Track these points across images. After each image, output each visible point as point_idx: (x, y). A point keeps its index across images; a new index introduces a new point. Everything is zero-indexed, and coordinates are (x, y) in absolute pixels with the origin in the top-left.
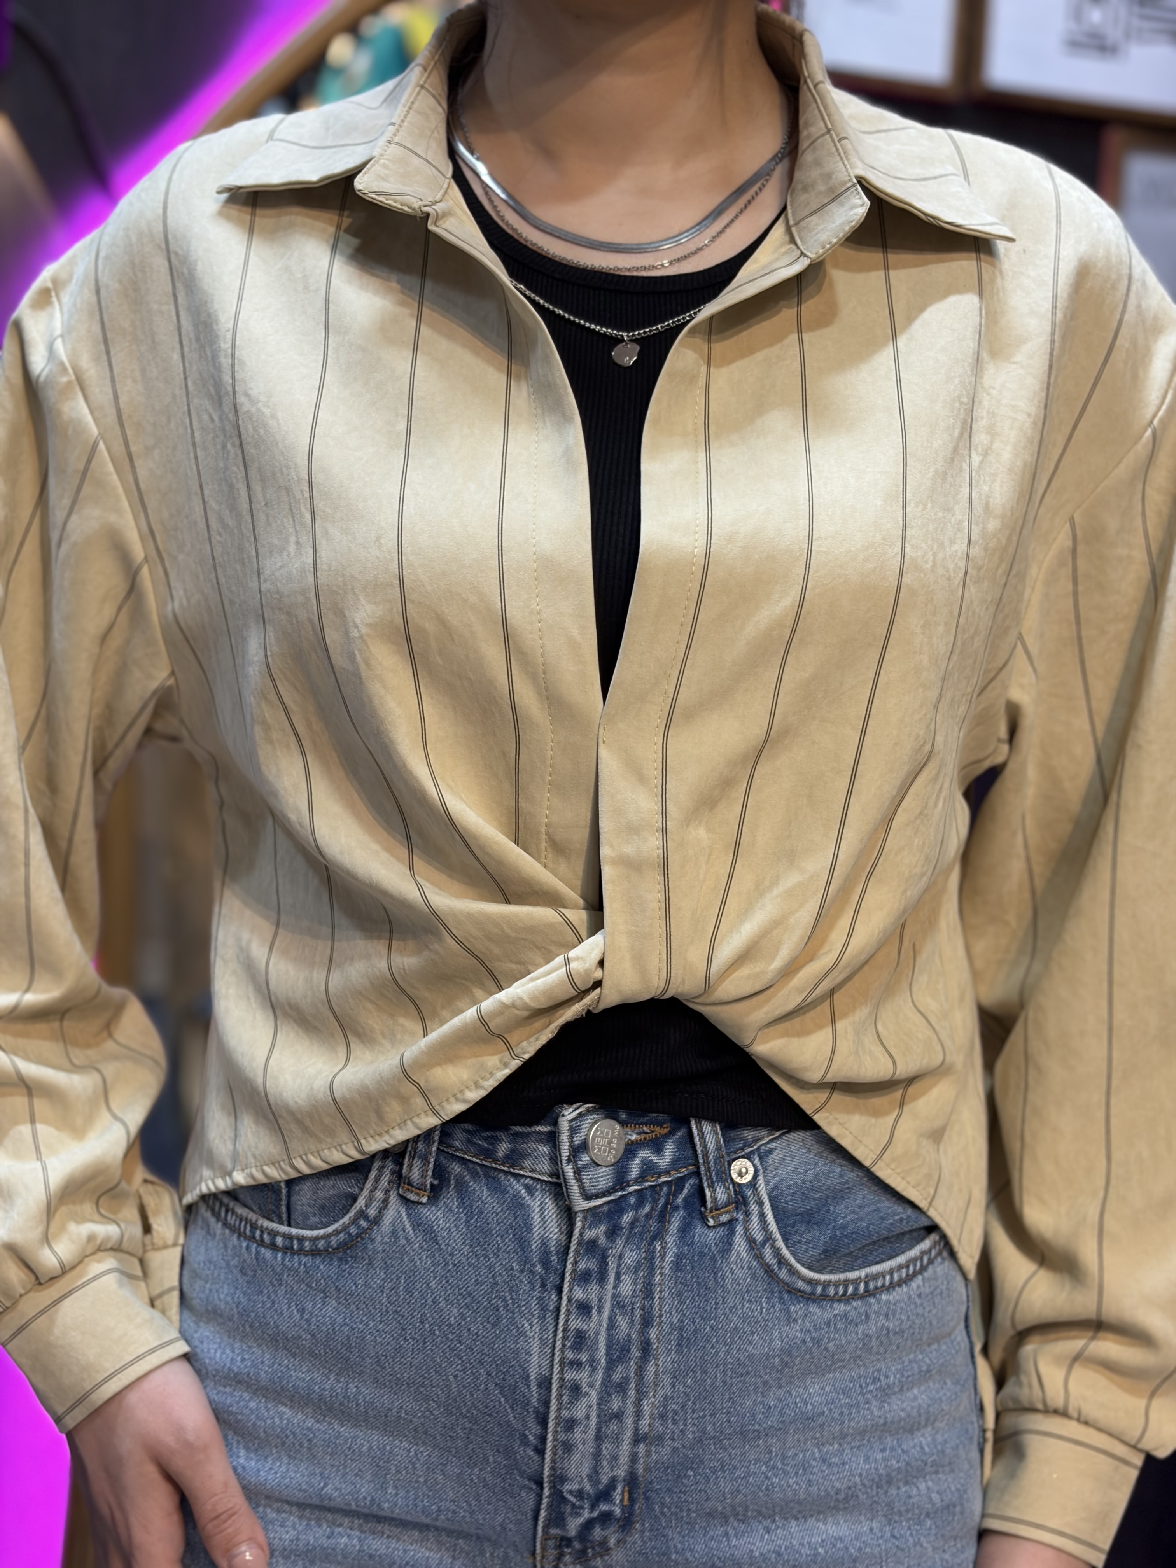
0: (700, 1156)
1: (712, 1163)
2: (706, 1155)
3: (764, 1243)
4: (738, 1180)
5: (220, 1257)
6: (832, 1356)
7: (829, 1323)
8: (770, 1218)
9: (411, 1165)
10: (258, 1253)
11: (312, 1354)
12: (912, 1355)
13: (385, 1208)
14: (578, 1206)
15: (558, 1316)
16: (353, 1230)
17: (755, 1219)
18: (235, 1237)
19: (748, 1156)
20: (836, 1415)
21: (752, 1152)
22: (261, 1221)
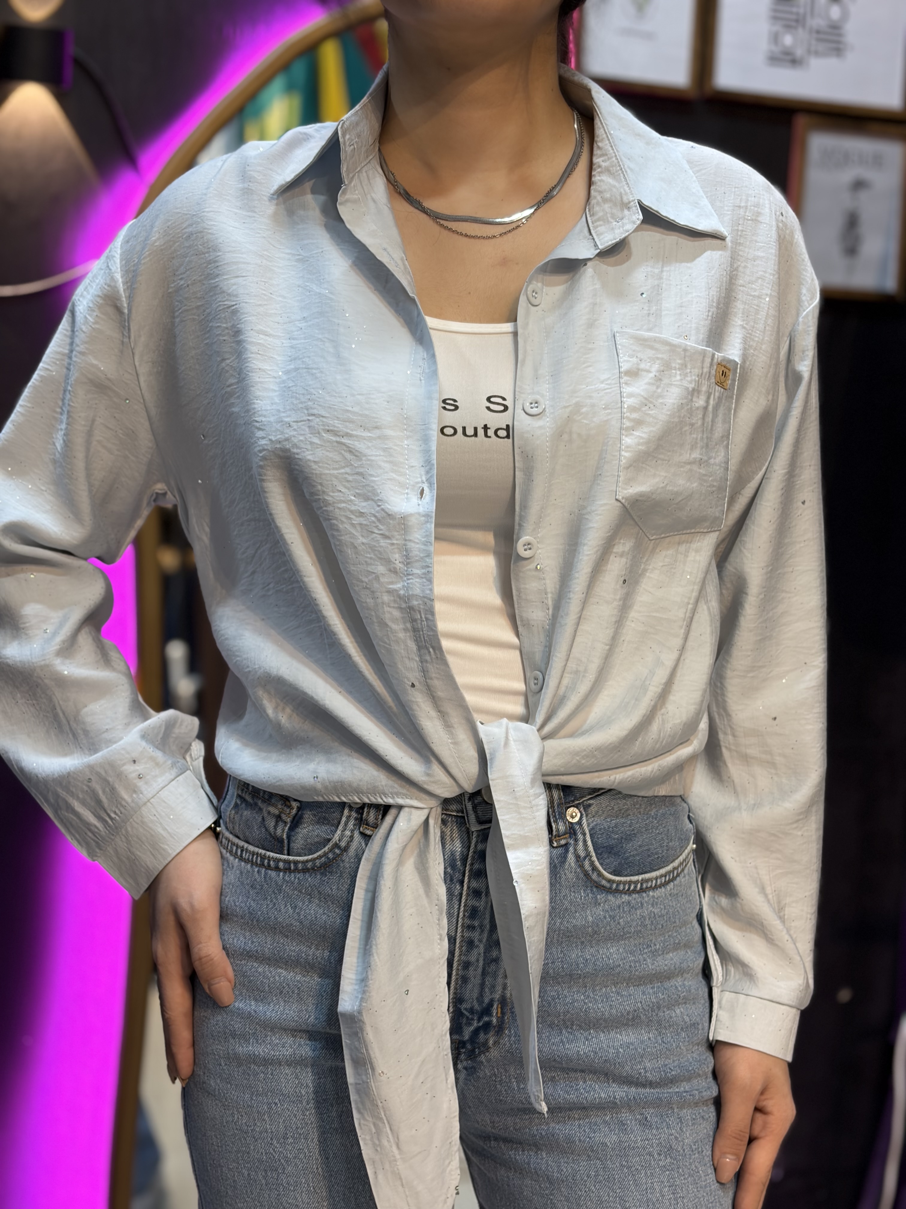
3: (585, 858)
4: (571, 820)
5: (237, 879)
6: (623, 929)
7: (619, 907)
8: (589, 843)
9: (368, 813)
10: (266, 874)
11: (299, 934)
12: (670, 933)
13: (351, 841)
14: (475, 827)
15: (461, 898)
16: (331, 856)
17: (581, 843)
18: (249, 866)
19: (577, 806)
20: (627, 967)
21: (579, 804)
22: (268, 853)
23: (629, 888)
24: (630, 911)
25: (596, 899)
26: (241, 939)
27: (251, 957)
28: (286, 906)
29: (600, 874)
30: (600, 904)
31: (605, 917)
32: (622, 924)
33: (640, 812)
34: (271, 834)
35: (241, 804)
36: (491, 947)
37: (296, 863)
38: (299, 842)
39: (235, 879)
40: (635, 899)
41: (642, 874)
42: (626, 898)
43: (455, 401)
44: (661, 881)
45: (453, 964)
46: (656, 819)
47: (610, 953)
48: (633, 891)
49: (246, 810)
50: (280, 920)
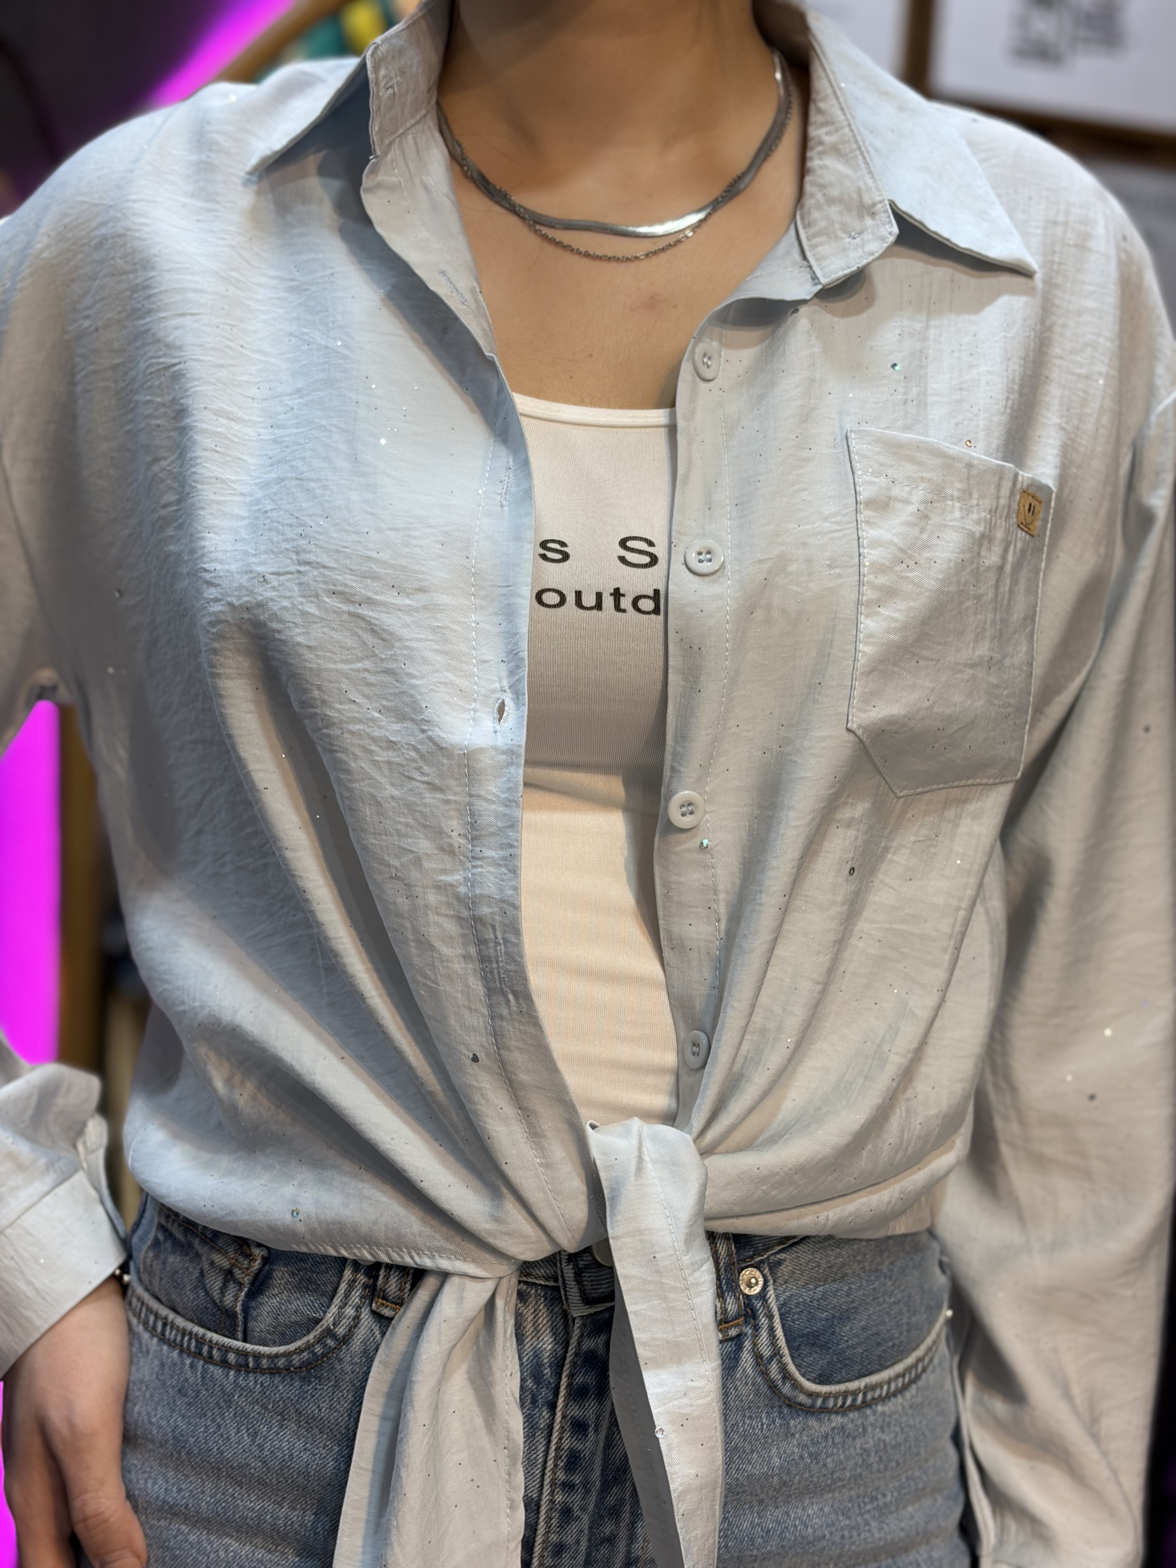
1: (722, 1271)
2: (716, 1261)
3: (771, 1358)
4: (747, 1291)
5: (154, 1376)
6: (832, 1474)
7: (827, 1437)
8: (779, 1332)
9: (387, 1278)
10: (205, 1371)
11: (261, 1482)
12: (910, 1473)
13: (355, 1326)
14: (578, 1311)
15: (550, 1435)
16: (318, 1349)
17: (764, 1334)
18: (175, 1354)
19: (757, 1266)
21: (762, 1261)
22: (210, 1335)
23: (844, 1403)
24: (844, 1441)
25: (788, 1427)
26: (160, 1482)
27: (175, 1514)
29: (796, 1385)
30: (793, 1435)
31: (802, 1457)
32: (830, 1465)
33: (864, 1268)
34: (214, 1302)
35: (165, 1241)
36: (602, 1517)
37: (258, 1356)
38: (263, 1319)
39: (151, 1375)
40: (852, 1421)
41: (865, 1376)
42: (837, 1420)
43: (563, 544)
44: (897, 1386)
45: (533, 1547)
46: (890, 1278)
47: (808, 1516)
48: (849, 1406)
49: (173, 1252)
50: (228, 1455)
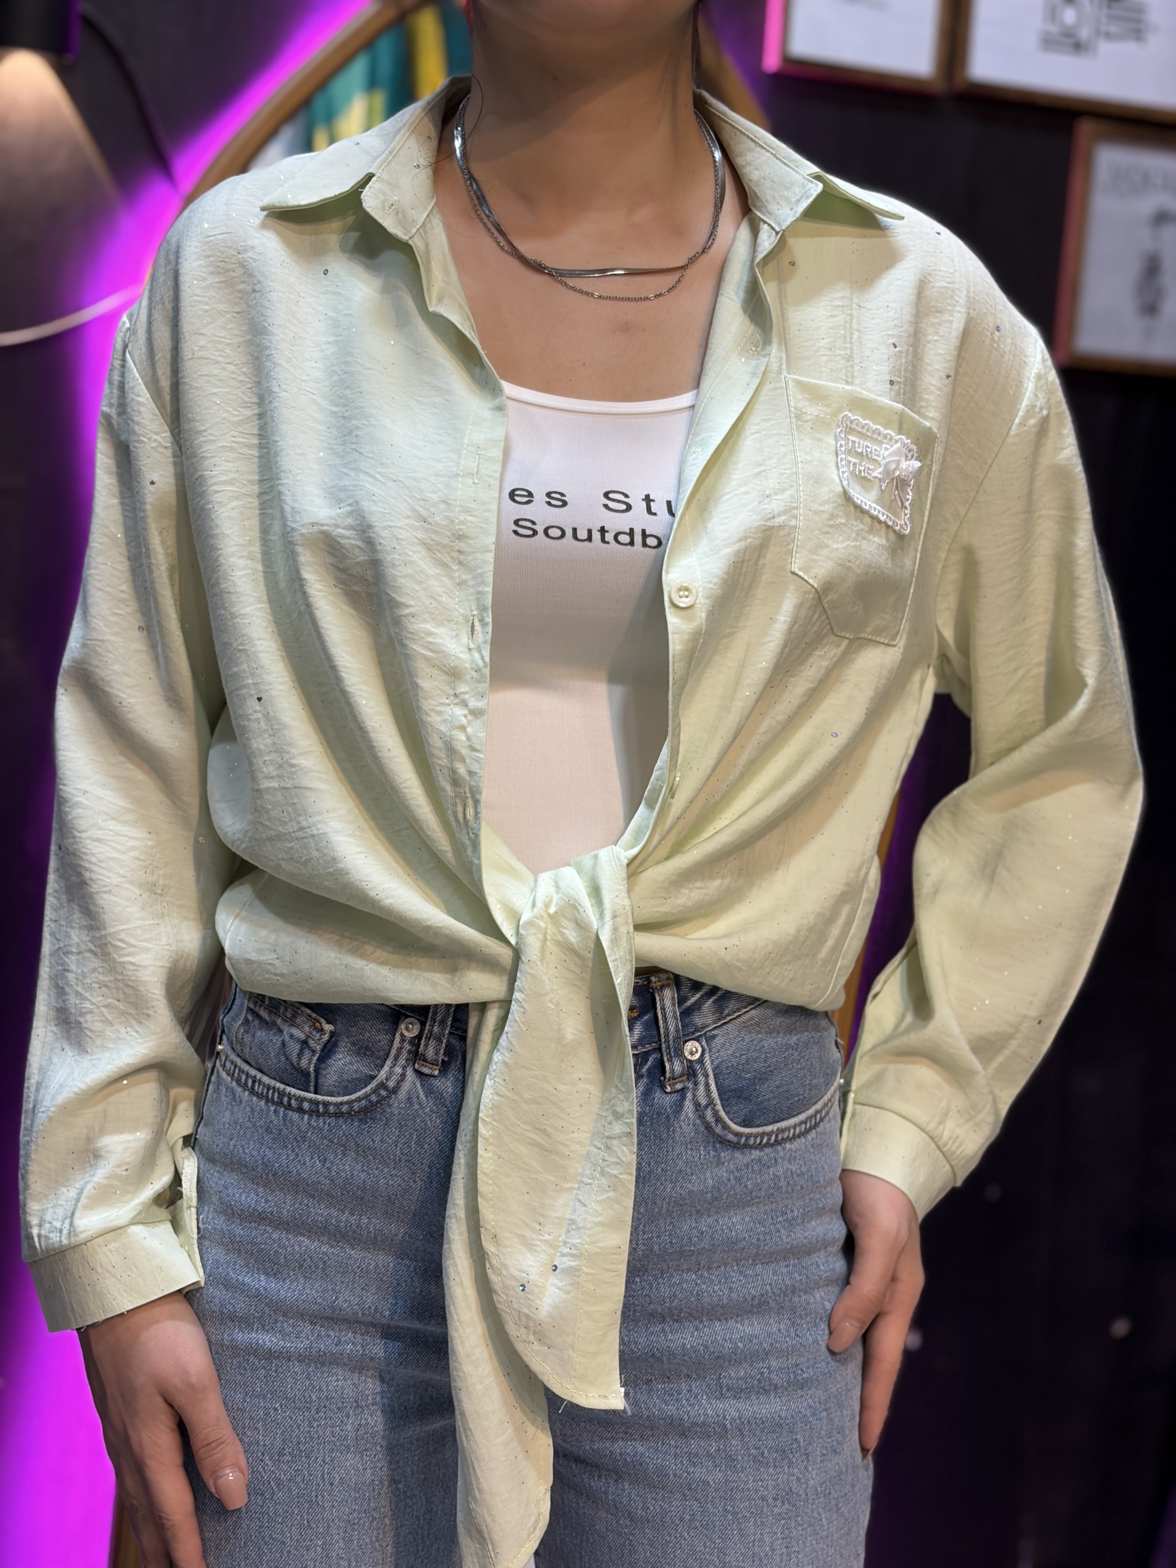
0: (663, 1036)
1: (671, 1042)
2: (667, 1035)
3: (707, 1106)
4: (689, 1057)
5: (247, 1119)
6: (751, 1193)
7: (748, 1166)
8: (713, 1087)
10: (285, 1115)
11: (329, 1195)
12: (812, 1195)
13: (402, 1081)
16: (374, 1098)
17: (702, 1088)
18: (263, 1103)
19: (699, 1040)
20: (754, 1241)
21: (702, 1036)
22: (289, 1089)
23: (761, 1141)
24: (761, 1169)
25: (719, 1157)
26: (252, 1195)
28: (312, 1158)
29: (725, 1126)
30: (723, 1163)
31: (729, 1180)
32: (750, 1187)
33: (777, 1042)
34: (292, 1064)
35: (253, 1021)
37: (326, 1104)
38: (330, 1077)
39: (244, 1118)
40: (767, 1155)
41: (778, 1122)
42: (756, 1154)
44: (801, 1130)
46: (797, 1050)
47: (733, 1223)
48: (765, 1144)
49: (260, 1029)
50: (304, 1176)
